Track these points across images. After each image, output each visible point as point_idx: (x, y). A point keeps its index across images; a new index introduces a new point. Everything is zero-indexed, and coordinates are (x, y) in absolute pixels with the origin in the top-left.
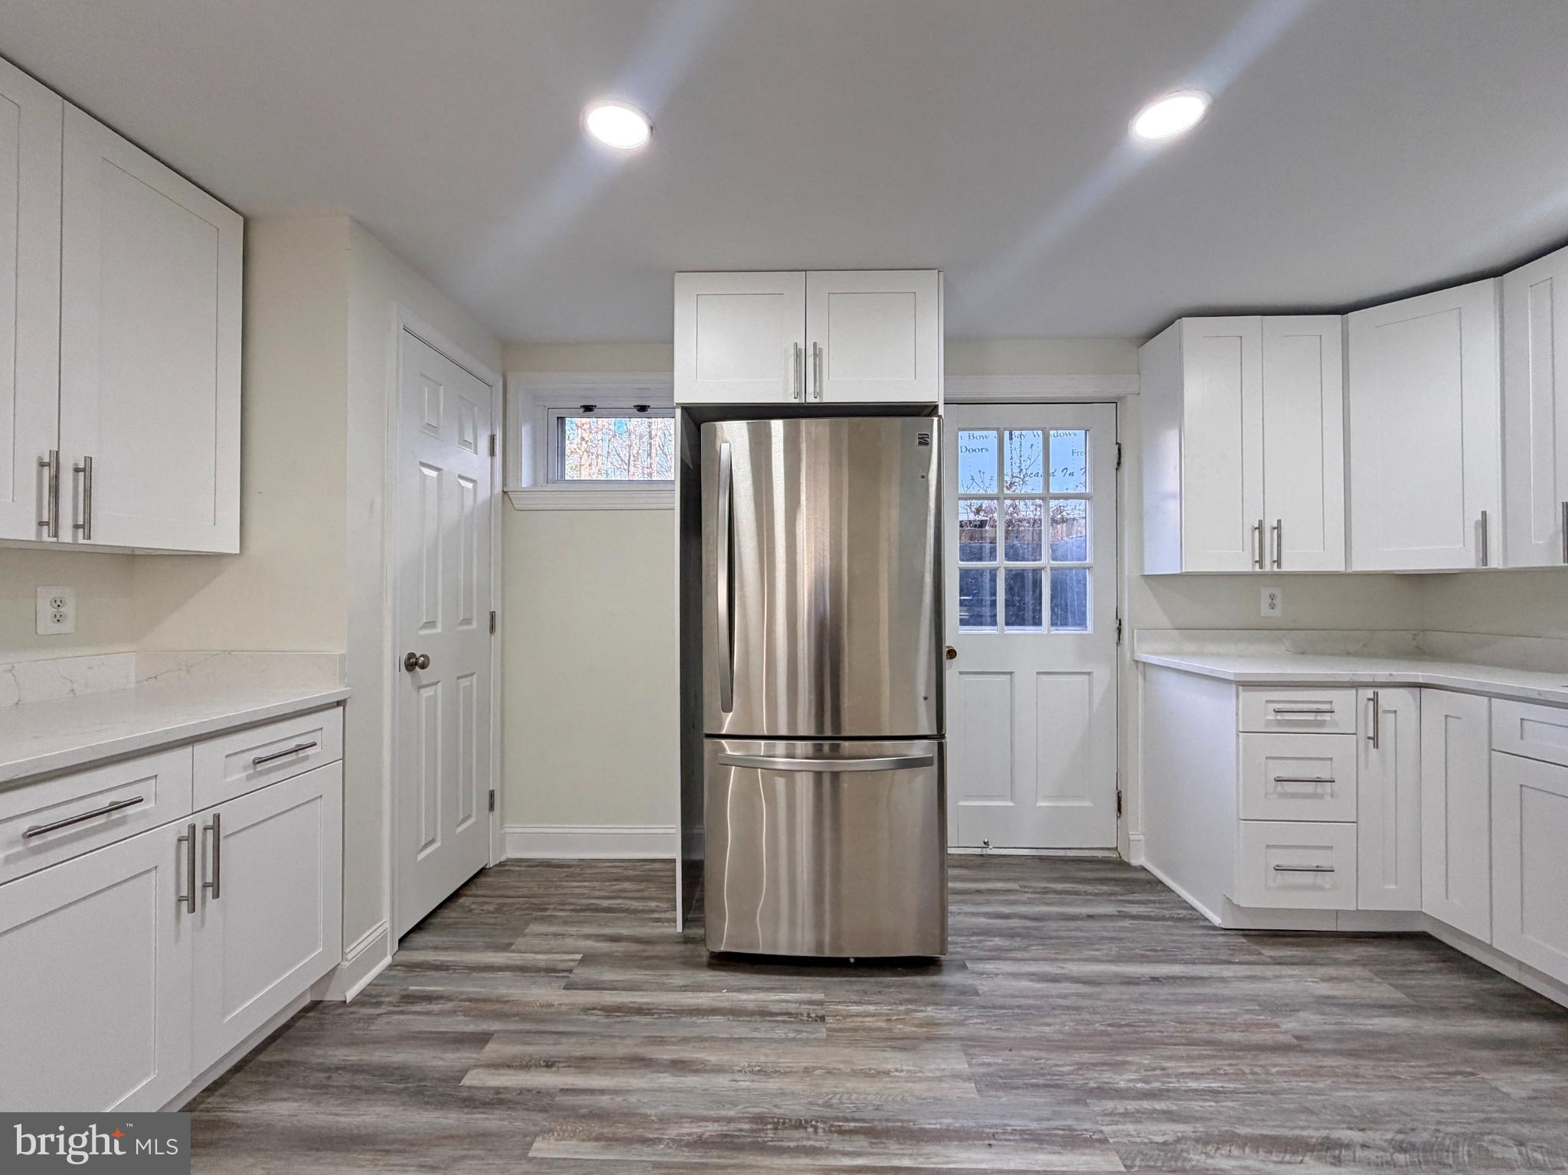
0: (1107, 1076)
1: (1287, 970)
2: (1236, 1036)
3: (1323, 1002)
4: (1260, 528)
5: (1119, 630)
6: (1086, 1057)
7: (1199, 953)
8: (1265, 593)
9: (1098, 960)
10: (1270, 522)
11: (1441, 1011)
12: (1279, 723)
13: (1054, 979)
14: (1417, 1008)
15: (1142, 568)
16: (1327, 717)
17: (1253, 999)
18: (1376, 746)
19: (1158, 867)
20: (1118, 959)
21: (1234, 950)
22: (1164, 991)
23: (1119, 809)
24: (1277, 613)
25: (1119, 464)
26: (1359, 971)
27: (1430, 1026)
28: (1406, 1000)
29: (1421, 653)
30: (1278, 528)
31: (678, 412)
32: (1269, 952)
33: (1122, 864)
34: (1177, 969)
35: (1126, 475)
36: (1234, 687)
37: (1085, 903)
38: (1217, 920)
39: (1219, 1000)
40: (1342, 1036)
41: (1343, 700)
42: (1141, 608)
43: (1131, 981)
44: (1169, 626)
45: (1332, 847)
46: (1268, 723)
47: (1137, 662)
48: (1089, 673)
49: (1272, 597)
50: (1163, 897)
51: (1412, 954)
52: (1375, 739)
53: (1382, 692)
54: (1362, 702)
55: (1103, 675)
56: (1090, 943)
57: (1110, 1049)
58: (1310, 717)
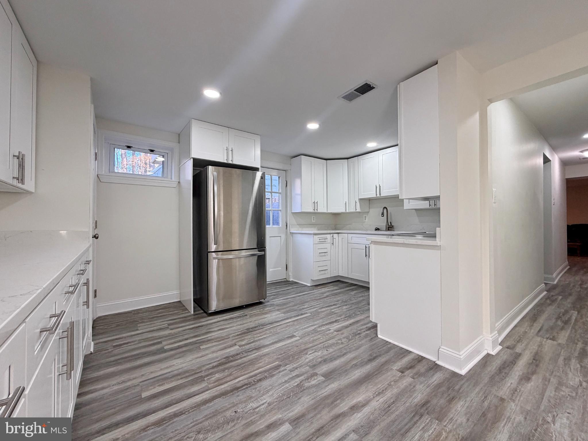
0: (303, 307)
1: (323, 289)
2: (319, 298)
3: (328, 291)
4: (314, 203)
5: (287, 226)
6: (298, 306)
7: (308, 290)
8: (313, 217)
9: (293, 295)
10: (316, 202)
11: (343, 288)
12: (320, 242)
13: (287, 299)
14: (341, 289)
15: (291, 210)
16: (326, 240)
17: (319, 293)
18: (333, 245)
19: (295, 279)
20: (295, 294)
21: (313, 288)
22: (306, 296)
23: (287, 269)
24: (314, 221)
25: (286, 186)
26: (332, 286)
27: (342, 290)
28: (339, 288)
29: (336, 229)
30: (317, 203)
31: (192, 160)
32: (319, 287)
33: (288, 281)
34: (306, 293)
35: (288, 188)
36: (313, 235)
37: (285, 288)
38: (309, 285)
39: (314, 294)
40: (332, 294)
41: (329, 236)
42: (292, 220)
43: (299, 296)
44: (296, 224)
45: (327, 265)
46: (318, 242)
47: (290, 233)
48: (280, 236)
49: (314, 218)
50: (298, 284)
51: (338, 283)
52: (333, 244)
53: (334, 235)
54: (331, 237)
55: (283, 236)
56: (290, 293)
57: (302, 304)
58: (324, 240)
